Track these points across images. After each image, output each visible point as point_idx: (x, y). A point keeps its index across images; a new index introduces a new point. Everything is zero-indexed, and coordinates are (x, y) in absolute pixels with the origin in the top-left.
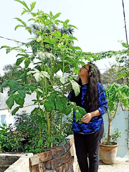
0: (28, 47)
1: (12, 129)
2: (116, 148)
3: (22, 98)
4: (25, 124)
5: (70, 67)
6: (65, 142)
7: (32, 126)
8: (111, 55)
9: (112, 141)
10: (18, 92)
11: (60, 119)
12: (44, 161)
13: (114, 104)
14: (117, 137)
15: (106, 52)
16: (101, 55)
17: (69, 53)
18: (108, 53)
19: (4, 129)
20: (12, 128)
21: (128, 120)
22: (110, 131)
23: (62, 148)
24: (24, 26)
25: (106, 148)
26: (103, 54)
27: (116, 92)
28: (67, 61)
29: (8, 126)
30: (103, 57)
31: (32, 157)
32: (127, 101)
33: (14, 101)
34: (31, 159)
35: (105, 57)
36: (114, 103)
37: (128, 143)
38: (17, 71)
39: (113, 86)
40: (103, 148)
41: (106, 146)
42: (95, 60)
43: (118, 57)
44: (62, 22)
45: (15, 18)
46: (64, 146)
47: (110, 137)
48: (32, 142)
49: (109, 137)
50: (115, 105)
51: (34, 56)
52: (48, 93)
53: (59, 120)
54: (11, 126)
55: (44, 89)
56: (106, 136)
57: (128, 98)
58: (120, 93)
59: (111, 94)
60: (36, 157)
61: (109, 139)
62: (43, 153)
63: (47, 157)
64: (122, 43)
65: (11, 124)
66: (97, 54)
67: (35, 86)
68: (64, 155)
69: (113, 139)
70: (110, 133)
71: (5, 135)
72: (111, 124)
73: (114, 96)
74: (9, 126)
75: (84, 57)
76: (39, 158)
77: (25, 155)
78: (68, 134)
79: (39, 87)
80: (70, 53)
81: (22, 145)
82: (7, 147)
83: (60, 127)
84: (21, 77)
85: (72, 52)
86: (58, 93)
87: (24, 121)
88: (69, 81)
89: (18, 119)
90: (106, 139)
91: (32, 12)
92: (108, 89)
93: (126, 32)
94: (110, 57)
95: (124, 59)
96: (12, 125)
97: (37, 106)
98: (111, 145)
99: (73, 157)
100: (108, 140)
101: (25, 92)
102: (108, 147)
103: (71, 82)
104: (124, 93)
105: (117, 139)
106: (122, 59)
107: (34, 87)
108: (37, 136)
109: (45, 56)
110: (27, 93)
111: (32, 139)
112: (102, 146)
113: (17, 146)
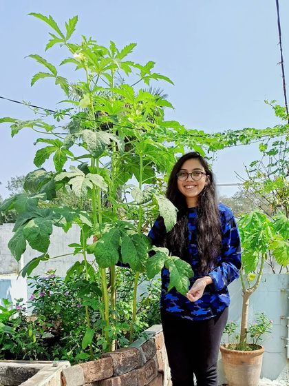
0: (58, 120)
1: (24, 311)
2: (260, 358)
3: (43, 234)
4: (52, 299)
5: (156, 170)
6: (143, 338)
7: (69, 306)
8: (248, 138)
9: (249, 340)
10: (36, 222)
11: (133, 289)
12: (96, 380)
13: (255, 257)
14: (261, 331)
15: (237, 132)
16: (226, 137)
17: (152, 132)
18: (242, 133)
19: (5, 310)
20: (25, 308)
21: (286, 295)
22: (246, 319)
23: (136, 352)
24: (51, 76)
25: (237, 357)
26: (231, 135)
27: (260, 229)
28: (150, 156)
29: (15, 302)
30: (230, 143)
31: (67, 370)
32: (285, 252)
33: (27, 241)
34: (64, 373)
35: (235, 144)
36: (254, 255)
37: (286, 347)
38: (35, 177)
39: (254, 216)
40: (229, 356)
41: (236, 353)
42: (212, 149)
43: (265, 143)
44: (138, 66)
45: (31, 56)
46: (140, 349)
47: (247, 332)
48: (70, 340)
49: (244, 332)
50: (257, 258)
51: (73, 139)
52: (104, 226)
53: (131, 291)
54: (21, 304)
55: (95, 219)
56: (238, 331)
57: (287, 244)
58: (270, 232)
59: (250, 235)
60: (77, 370)
61: (243, 336)
62: (92, 362)
63: (102, 371)
64: (274, 105)
65: (21, 300)
66: (216, 136)
67: (74, 210)
68: (140, 367)
69: (252, 336)
70: (246, 323)
71: (9, 324)
72: (247, 303)
73: (255, 239)
74: (17, 304)
75: (188, 143)
76: (83, 371)
77: (52, 365)
78: (151, 323)
79: (85, 212)
80: (154, 132)
81: (46, 347)
82: (12, 351)
83: (132, 307)
84: (43, 189)
85: (159, 131)
86: (127, 227)
87: (51, 292)
88: (152, 196)
89: (38, 287)
90: (237, 338)
91: (70, 41)
92: (242, 223)
93: (284, 76)
94: (247, 143)
95: (278, 147)
96: (24, 302)
97: (80, 258)
98: (247, 350)
99: (162, 373)
100: (242, 338)
101: (52, 221)
102: (241, 354)
103: (157, 198)
104: (278, 232)
105: (262, 336)
106: (274, 147)
107: (72, 213)
108: (80, 327)
109: (98, 138)
110: (55, 225)
111: (68, 334)
112: (228, 352)
113: (34, 348)
